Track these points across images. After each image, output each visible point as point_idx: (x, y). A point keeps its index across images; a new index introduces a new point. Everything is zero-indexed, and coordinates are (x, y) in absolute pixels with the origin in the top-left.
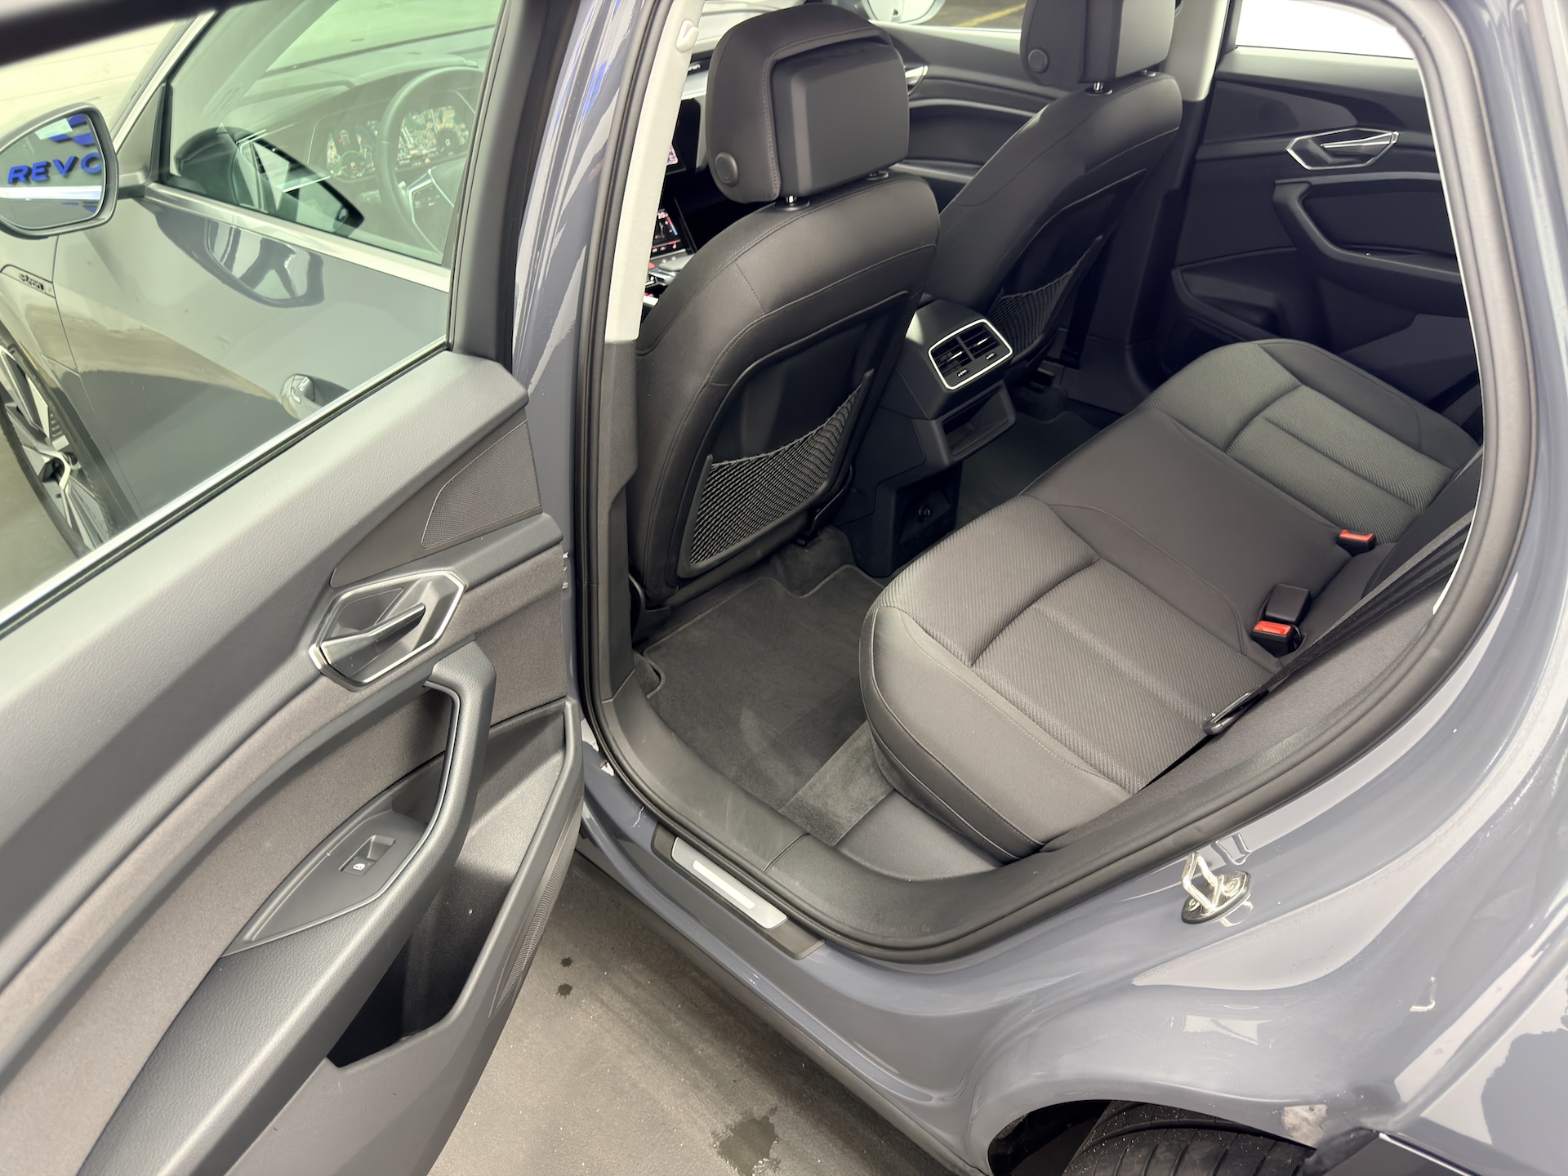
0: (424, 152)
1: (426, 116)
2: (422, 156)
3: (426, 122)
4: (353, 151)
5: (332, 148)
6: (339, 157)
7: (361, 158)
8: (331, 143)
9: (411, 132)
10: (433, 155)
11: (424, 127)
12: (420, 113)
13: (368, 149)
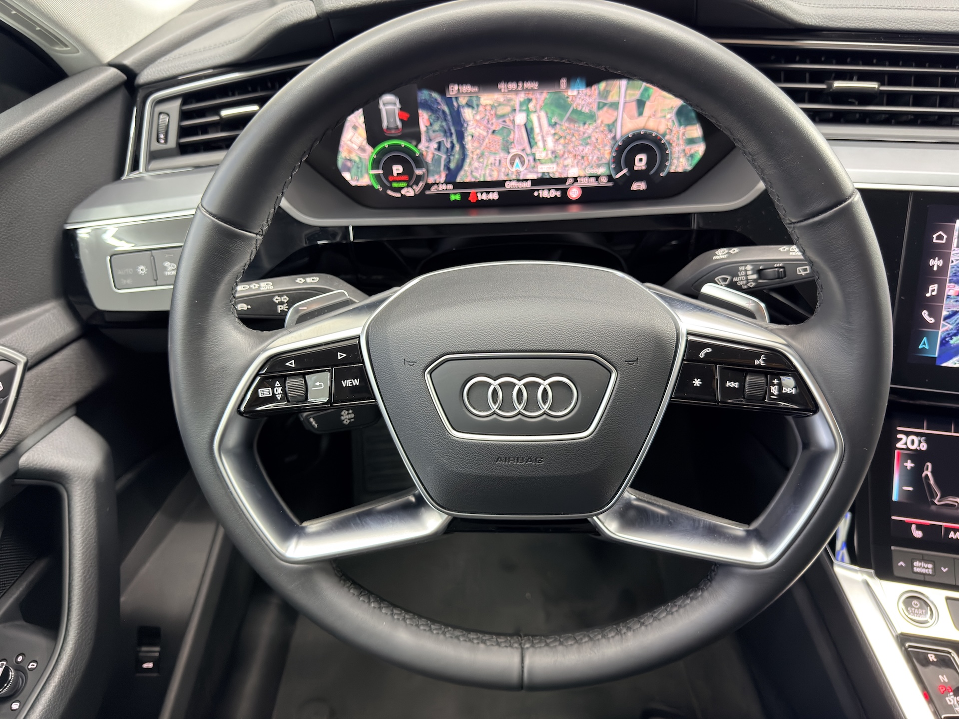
0: (573, 172)
1: (605, 94)
2: (563, 180)
3: (599, 108)
4: (403, 143)
5: (355, 128)
6: (369, 148)
7: (419, 161)
8: (357, 119)
9: (554, 125)
10: (592, 183)
11: (592, 117)
12: (589, 84)
13: (439, 143)
